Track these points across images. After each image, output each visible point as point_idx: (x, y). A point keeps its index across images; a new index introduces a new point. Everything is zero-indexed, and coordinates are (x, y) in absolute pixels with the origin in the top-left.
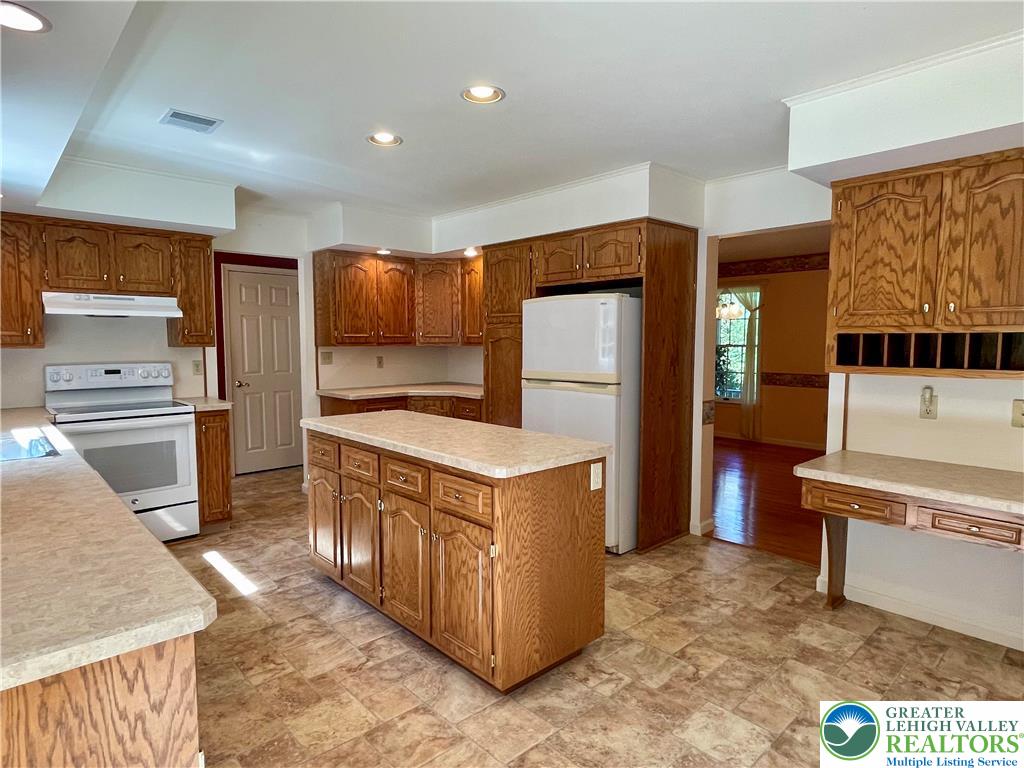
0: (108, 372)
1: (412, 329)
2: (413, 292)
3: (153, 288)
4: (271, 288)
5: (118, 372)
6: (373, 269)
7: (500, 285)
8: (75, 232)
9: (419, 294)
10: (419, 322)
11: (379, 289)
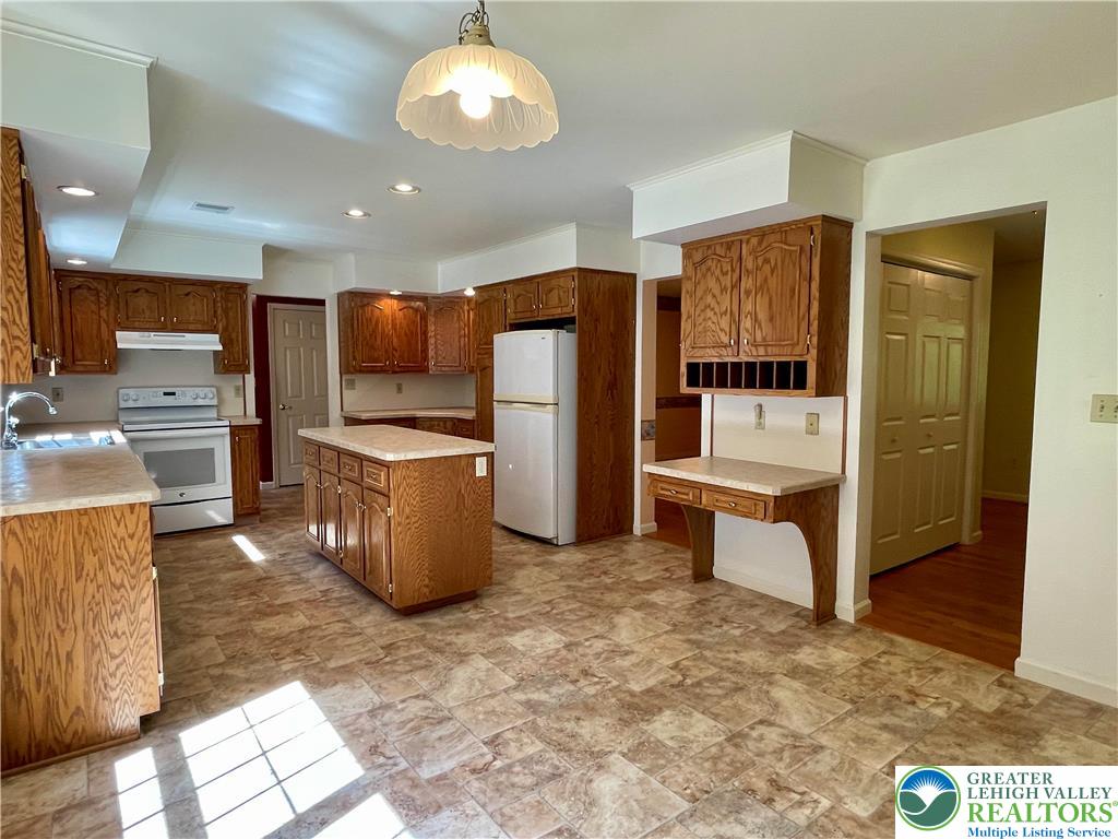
0: (165, 394)
1: (425, 359)
2: (426, 326)
3: (200, 327)
4: (311, 323)
5: (174, 394)
6: (388, 307)
7: (485, 320)
8: (141, 285)
9: (431, 328)
10: (431, 353)
11: (394, 325)
